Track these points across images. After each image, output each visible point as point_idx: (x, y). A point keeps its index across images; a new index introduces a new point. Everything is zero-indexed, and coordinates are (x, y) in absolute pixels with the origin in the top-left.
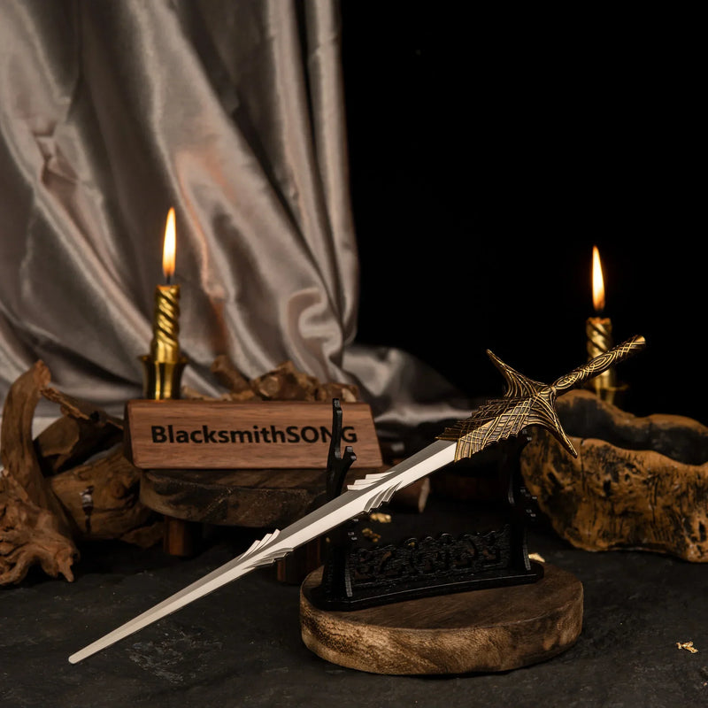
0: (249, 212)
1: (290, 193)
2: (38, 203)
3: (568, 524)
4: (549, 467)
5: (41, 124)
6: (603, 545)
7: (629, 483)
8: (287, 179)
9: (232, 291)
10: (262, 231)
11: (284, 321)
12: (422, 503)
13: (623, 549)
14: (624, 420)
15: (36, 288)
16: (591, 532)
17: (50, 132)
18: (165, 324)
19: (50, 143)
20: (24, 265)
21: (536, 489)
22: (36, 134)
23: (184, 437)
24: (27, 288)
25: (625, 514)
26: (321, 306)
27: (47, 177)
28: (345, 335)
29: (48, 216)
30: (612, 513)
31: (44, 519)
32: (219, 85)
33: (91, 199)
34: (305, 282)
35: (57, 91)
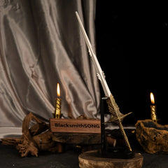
0: (76, 83)
1: (85, 79)
2: (31, 81)
3: (147, 148)
4: (142, 134)
5: (31, 65)
6: (154, 152)
7: (160, 137)
8: (85, 76)
9: (73, 100)
10: (79, 87)
11: (84, 107)
12: (114, 145)
13: (159, 153)
14: (159, 126)
15: (30, 100)
16: (152, 149)
17: (33, 67)
18: (58, 106)
19: (33, 69)
20: (27, 95)
21: (139, 140)
22: (30, 67)
23: (62, 126)
24: (27, 100)
25: (159, 145)
26: (92, 104)
27: (33, 76)
28: (98, 110)
29: (32, 84)
30: (156, 144)
31: (32, 144)
32: (70, 56)
33: (42, 81)
34: (89, 99)
35: (35, 58)
